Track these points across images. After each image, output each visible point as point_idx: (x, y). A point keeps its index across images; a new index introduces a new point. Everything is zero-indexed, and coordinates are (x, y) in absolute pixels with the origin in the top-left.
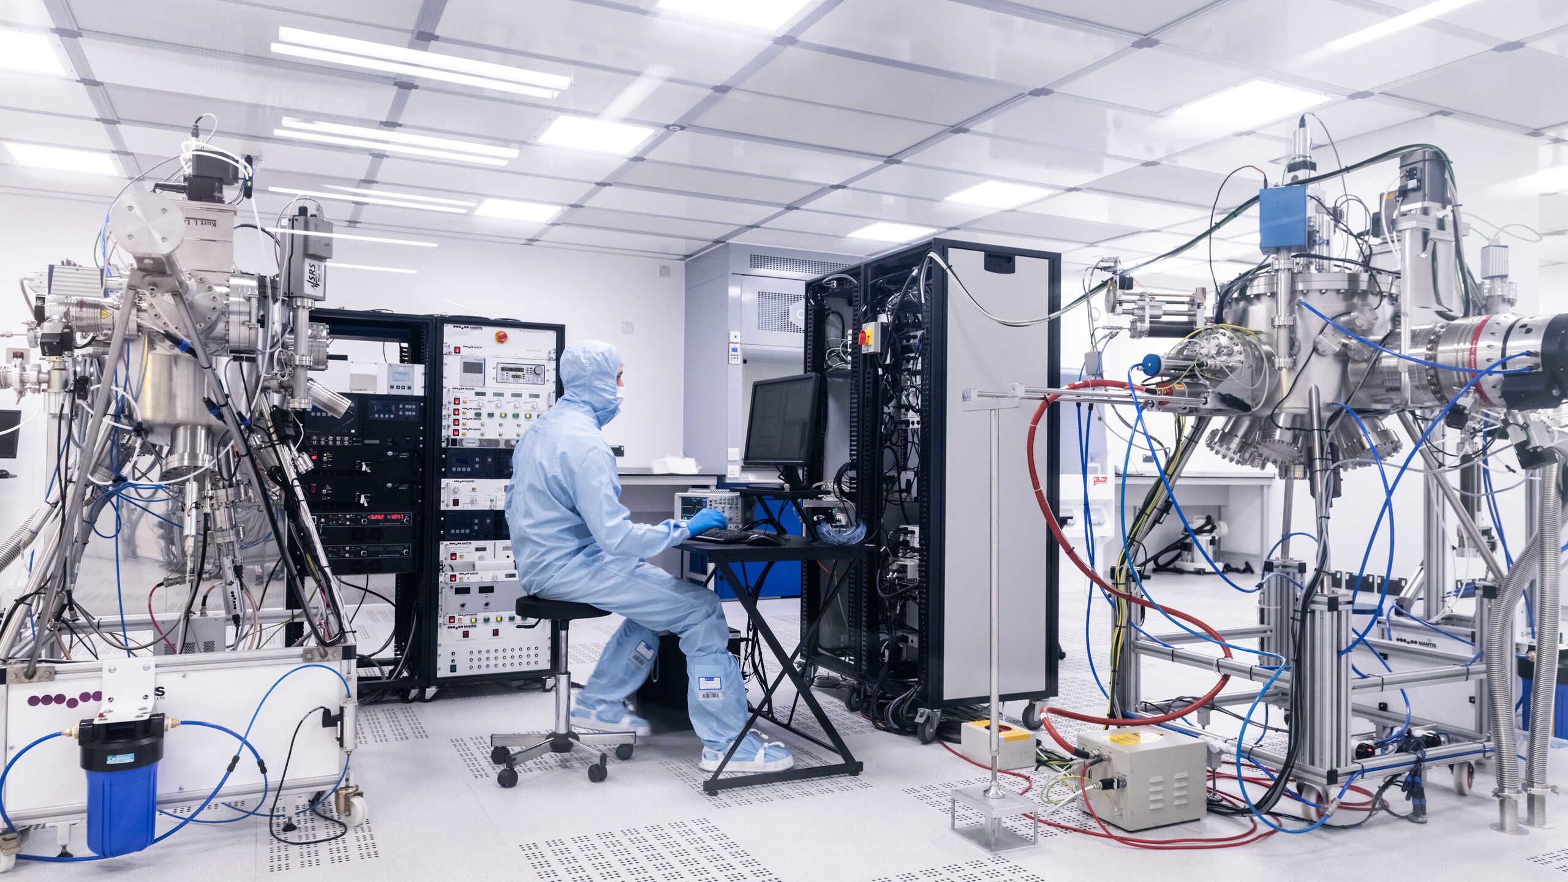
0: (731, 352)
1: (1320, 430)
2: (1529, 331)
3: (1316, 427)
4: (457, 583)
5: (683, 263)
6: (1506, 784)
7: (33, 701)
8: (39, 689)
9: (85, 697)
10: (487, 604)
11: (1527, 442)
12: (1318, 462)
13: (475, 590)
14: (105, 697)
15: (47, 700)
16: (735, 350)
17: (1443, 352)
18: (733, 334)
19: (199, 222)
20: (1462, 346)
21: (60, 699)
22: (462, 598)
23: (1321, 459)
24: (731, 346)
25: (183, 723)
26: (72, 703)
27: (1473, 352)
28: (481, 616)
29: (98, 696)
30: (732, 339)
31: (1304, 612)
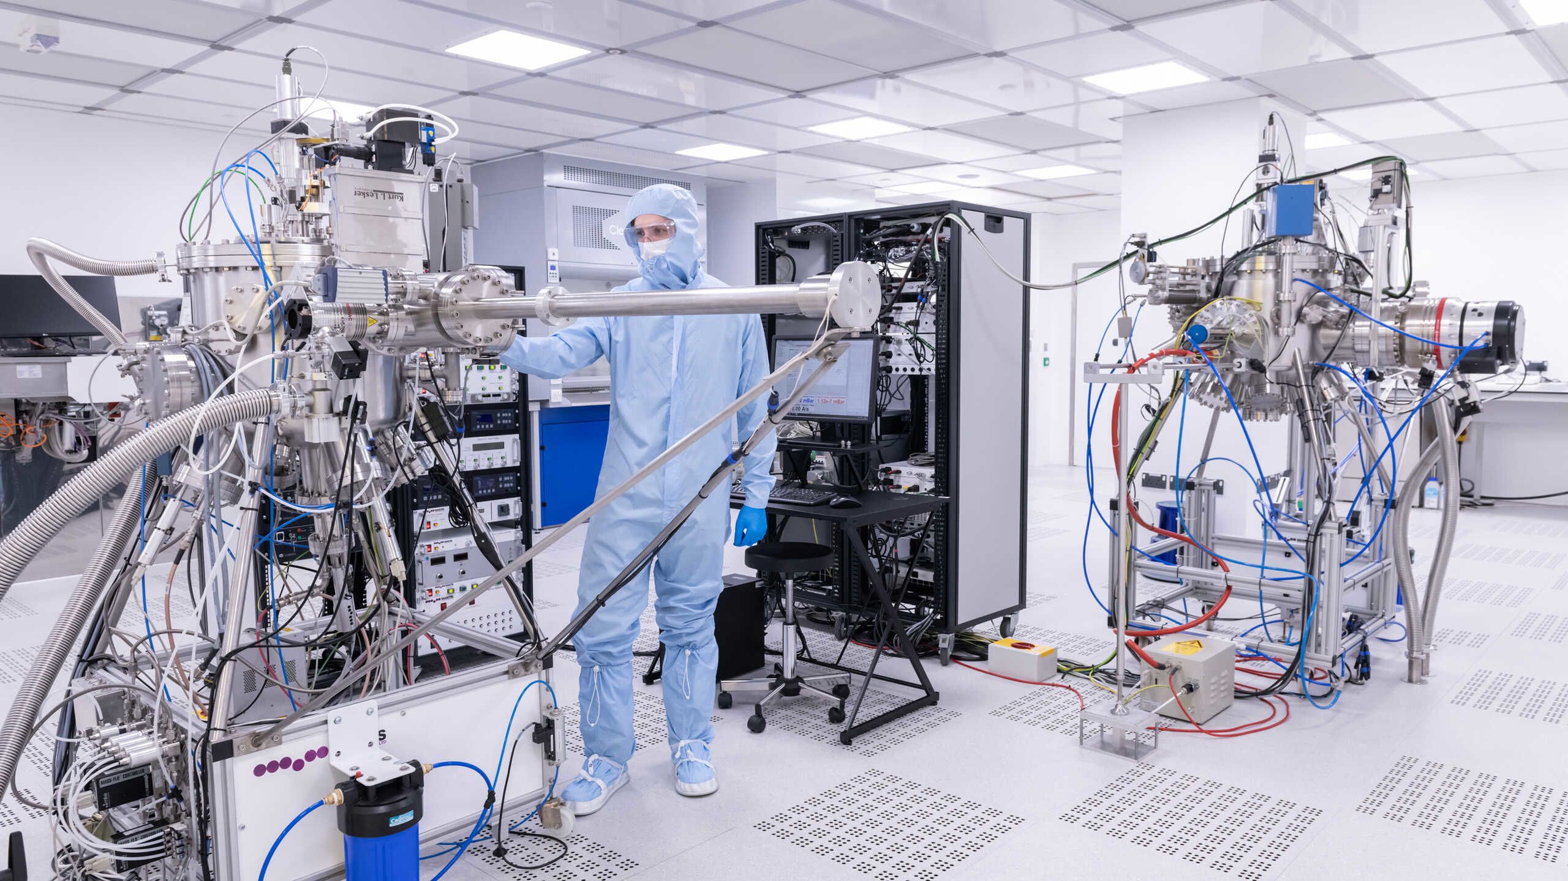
0: (550, 271)
1: (1307, 386)
2: (1480, 315)
3: (1303, 383)
4: (434, 554)
5: (469, 167)
6: (1415, 649)
7: (259, 771)
8: (264, 757)
9: (310, 756)
10: (463, 573)
11: (1466, 398)
12: (1310, 413)
13: (449, 559)
14: (332, 752)
15: (273, 767)
16: (553, 268)
17: (1410, 326)
18: (551, 251)
19: (387, 195)
20: (1427, 322)
21: (286, 763)
22: (439, 569)
23: (1313, 410)
24: (550, 263)
25: (436, 766)
26: (299, 765)
27: (1437, 327)
28: (457, 586)
29: (324, 752)
30: (551, 257)
31: (1316, 535)
